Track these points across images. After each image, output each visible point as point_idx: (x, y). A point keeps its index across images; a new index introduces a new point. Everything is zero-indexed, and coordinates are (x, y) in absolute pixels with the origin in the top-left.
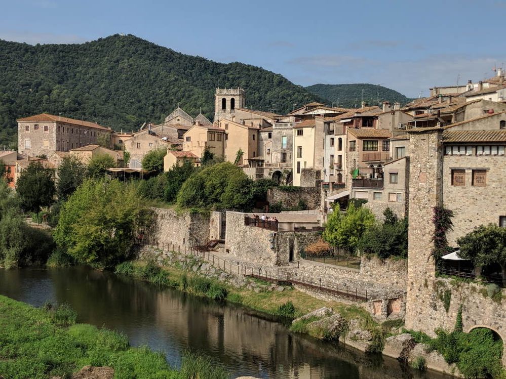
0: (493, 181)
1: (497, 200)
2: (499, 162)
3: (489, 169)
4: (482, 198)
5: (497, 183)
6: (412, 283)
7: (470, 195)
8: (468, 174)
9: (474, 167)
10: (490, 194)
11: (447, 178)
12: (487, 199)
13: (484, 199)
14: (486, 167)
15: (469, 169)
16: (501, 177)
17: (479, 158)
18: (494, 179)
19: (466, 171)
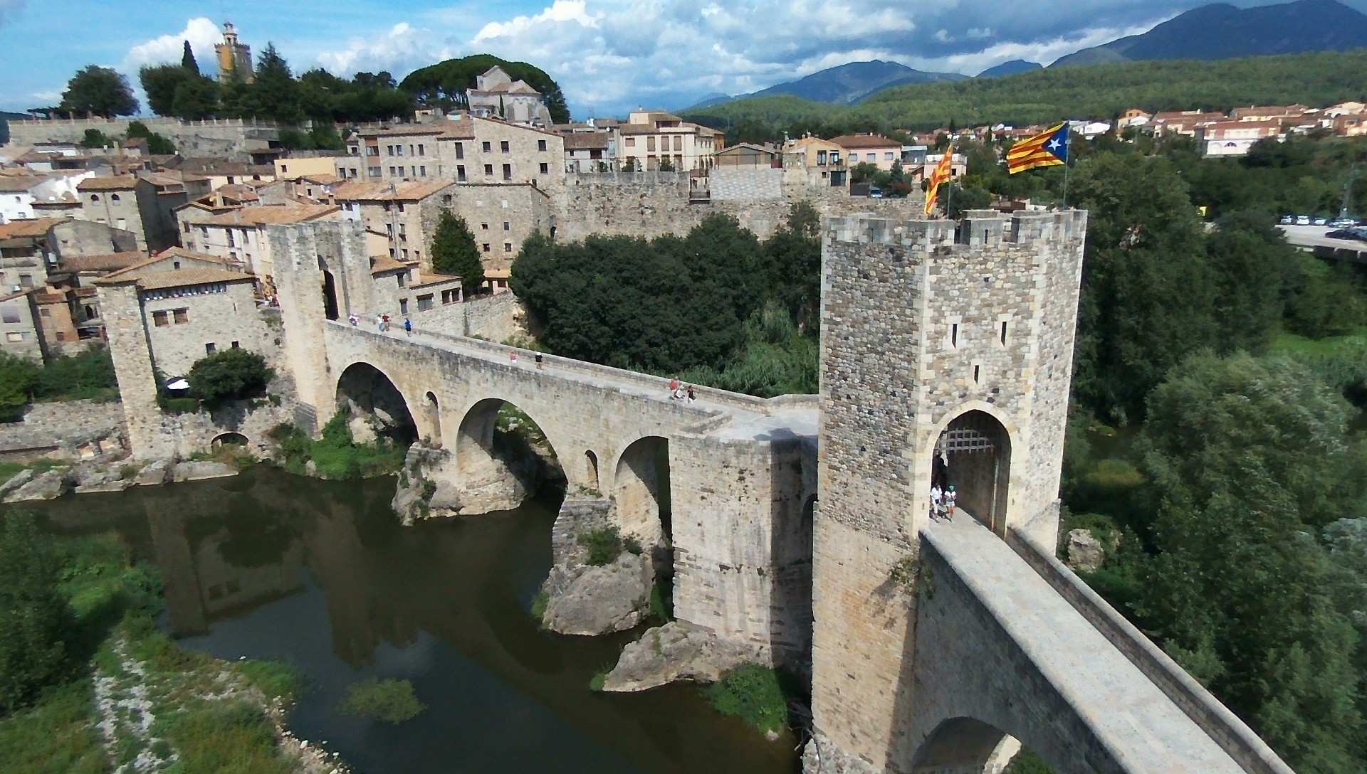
1: (201, 332)
2: (195, 301)
3: (188, 308)
4: (186, 333)
5: (198, 318)
6: (132, 418)
7: (176, 332)
8: (170, 315)
9: (174, 308)
10: (192, 327)
11: (151, 321)
12: (192, 333)
13: (189, 333)
14: (186, 306)
15: (170, 310)
16: (200, 312)
17: (177, 301)
18: (194, 316)
19: (167, 312)
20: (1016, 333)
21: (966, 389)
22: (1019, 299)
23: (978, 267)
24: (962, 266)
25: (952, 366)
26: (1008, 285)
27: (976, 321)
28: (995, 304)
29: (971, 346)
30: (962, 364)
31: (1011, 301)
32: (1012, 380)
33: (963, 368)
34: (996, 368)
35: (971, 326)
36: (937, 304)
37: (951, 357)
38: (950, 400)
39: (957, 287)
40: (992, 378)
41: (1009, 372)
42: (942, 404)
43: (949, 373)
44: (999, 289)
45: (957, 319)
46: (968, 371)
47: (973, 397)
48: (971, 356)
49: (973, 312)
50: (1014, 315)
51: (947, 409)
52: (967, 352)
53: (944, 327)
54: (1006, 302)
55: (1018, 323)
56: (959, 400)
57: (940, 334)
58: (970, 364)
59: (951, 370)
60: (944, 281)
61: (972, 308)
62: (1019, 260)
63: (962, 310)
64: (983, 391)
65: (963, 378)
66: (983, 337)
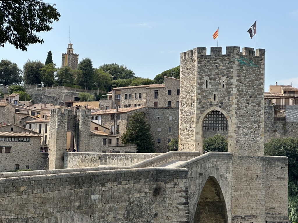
0: (13, 151)
1: (14, 159)
2: (16, 144)
3: (12, 146)
4: (9, 158)
5: (15, 152)
7: (4, 157)
8: (4, 148)
9: (6, 145)
10: (12, 156)
12: (11, 158)
13: (10, 158)
14: (11, 146)
15: (4, 146)
16: (16, 150)
17: (8, 142)
18: (14, 150)
19: (3, 147)
20: (227, 84)
21: (212, 102)
22: (227, 72)
23: (214, 62)
24: (208, 61)
25: (207, 94)
26: (224, 68)
27: (214, 79)
28: (220, 74)
29: (212, 88)
30: (210, 94)
31: (225, 73)
32: (227, 100)
33: (210, 95)
34: (221, 96)
35: (212, 81)
36: (201, 73)
37: (206, 91)
38: (206, 106)
39: (207, 68)
40: (220, 99)
41: (226, 97)
42: (204, 107)
43: (206, 97)
44: (221, 69)
45: (208, 78)
46: (212, 96)
47: (214, 105)
48: (213, 91)
49: (213, 76)
50: (227, 78)
51: (205, 109)
52: (211, 89)
53: (203, 81)
54: (223, 74)
55: (228, 80)
56: (209, 106)
57: (202, 83)
58: (212, 94)
59: (206, 96)
60: (203, 66)
61: (212, 75)
62: (227, 60)
63: (209, 76)
64: (217, 103)
65: (211, 98)
66: (216, 85)
